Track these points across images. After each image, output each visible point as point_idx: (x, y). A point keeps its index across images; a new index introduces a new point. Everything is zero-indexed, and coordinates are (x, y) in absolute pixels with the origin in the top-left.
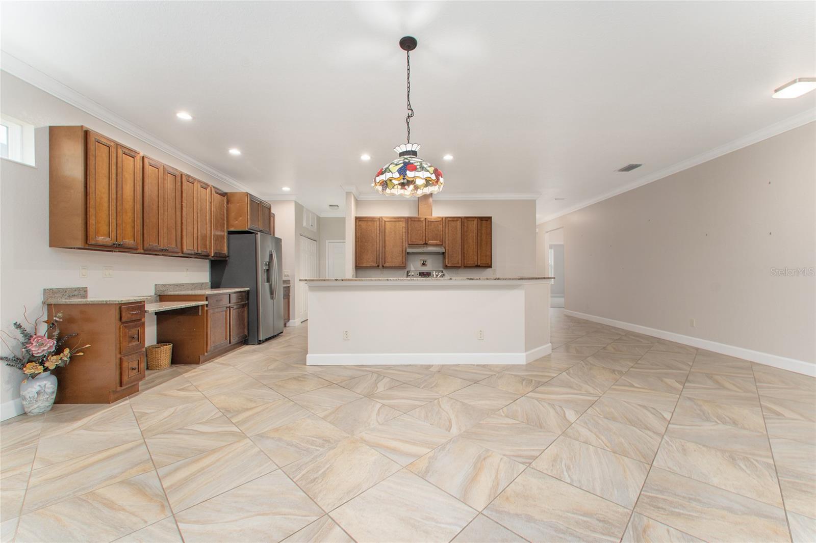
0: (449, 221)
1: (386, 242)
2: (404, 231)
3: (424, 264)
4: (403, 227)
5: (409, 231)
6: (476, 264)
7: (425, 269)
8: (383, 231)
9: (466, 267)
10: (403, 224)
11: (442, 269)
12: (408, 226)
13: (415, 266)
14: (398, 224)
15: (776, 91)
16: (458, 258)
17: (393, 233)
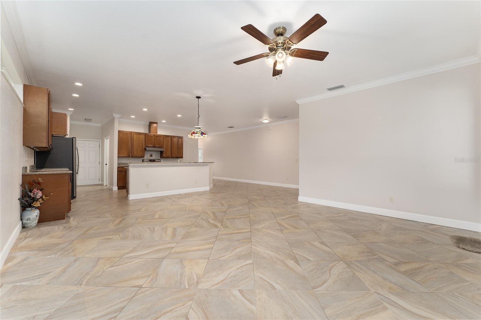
0: (165, 137)
1: (134, 144)
2: (143, 139)
3: (151, 156)
4: (143, 138)
5: (146, 140)
6: (176, 156)
7: (151, 158)
8: (132, 139)
9: (172, 157)
10: (143, 137)
11: (160, 158)
12: (145, 137)
13: (147, 156)
14: (140, 136)
15: (263, 120)
16: (169, 154)
17: (138, 140)
